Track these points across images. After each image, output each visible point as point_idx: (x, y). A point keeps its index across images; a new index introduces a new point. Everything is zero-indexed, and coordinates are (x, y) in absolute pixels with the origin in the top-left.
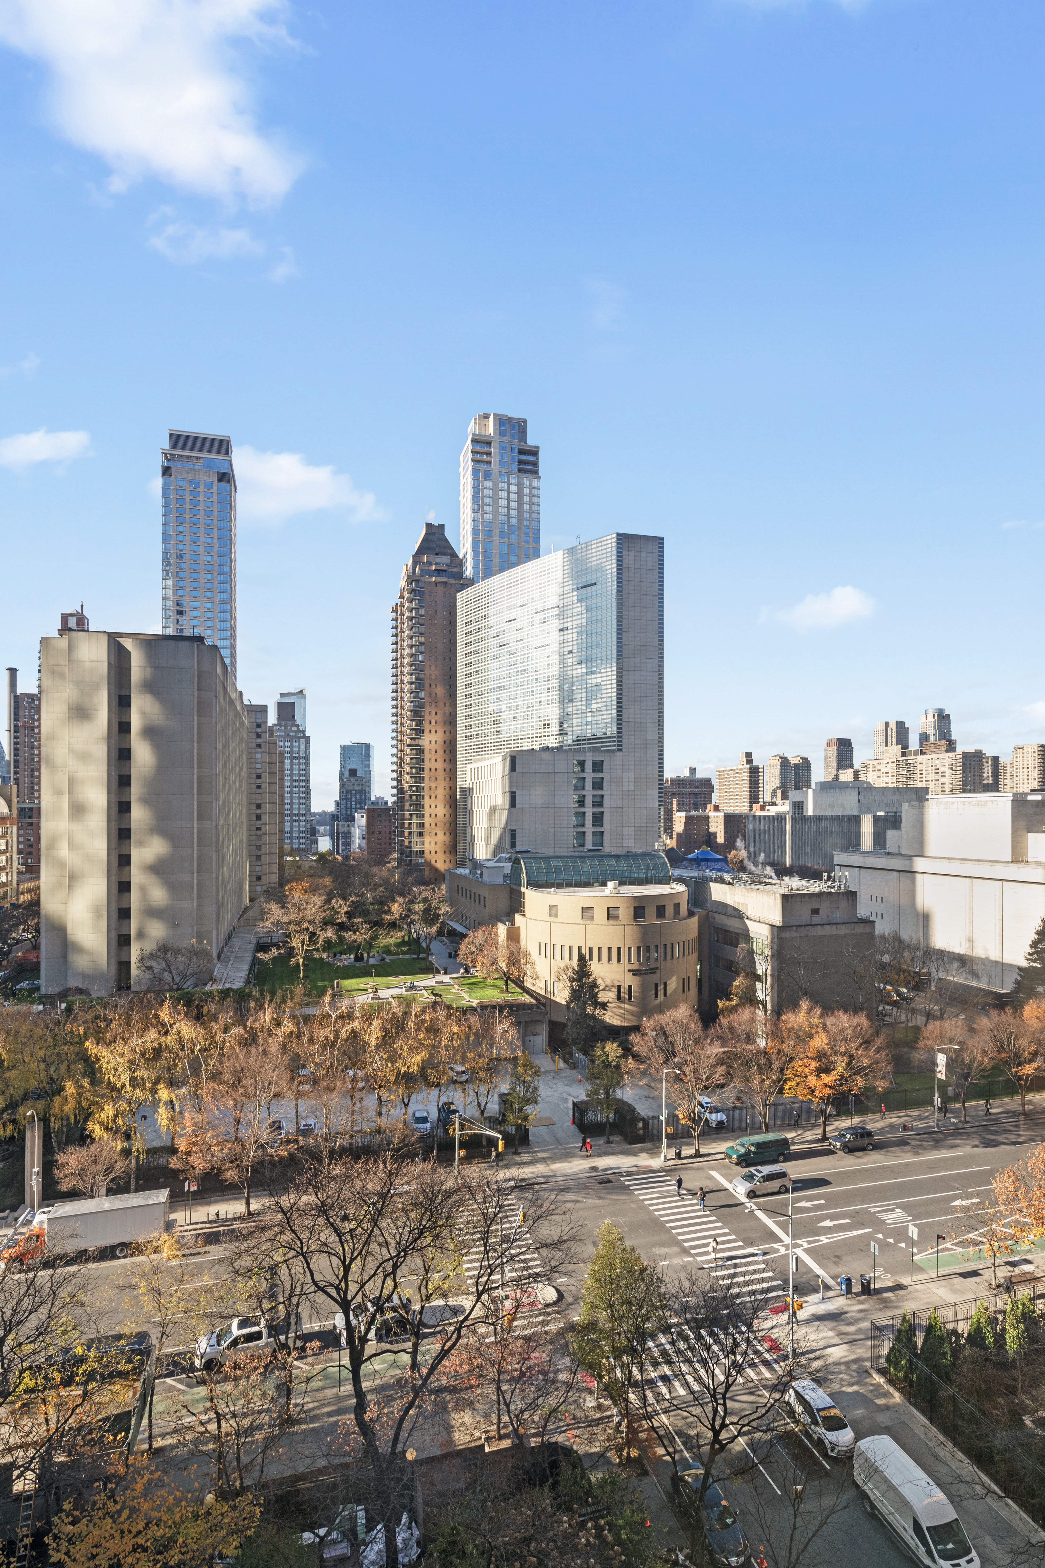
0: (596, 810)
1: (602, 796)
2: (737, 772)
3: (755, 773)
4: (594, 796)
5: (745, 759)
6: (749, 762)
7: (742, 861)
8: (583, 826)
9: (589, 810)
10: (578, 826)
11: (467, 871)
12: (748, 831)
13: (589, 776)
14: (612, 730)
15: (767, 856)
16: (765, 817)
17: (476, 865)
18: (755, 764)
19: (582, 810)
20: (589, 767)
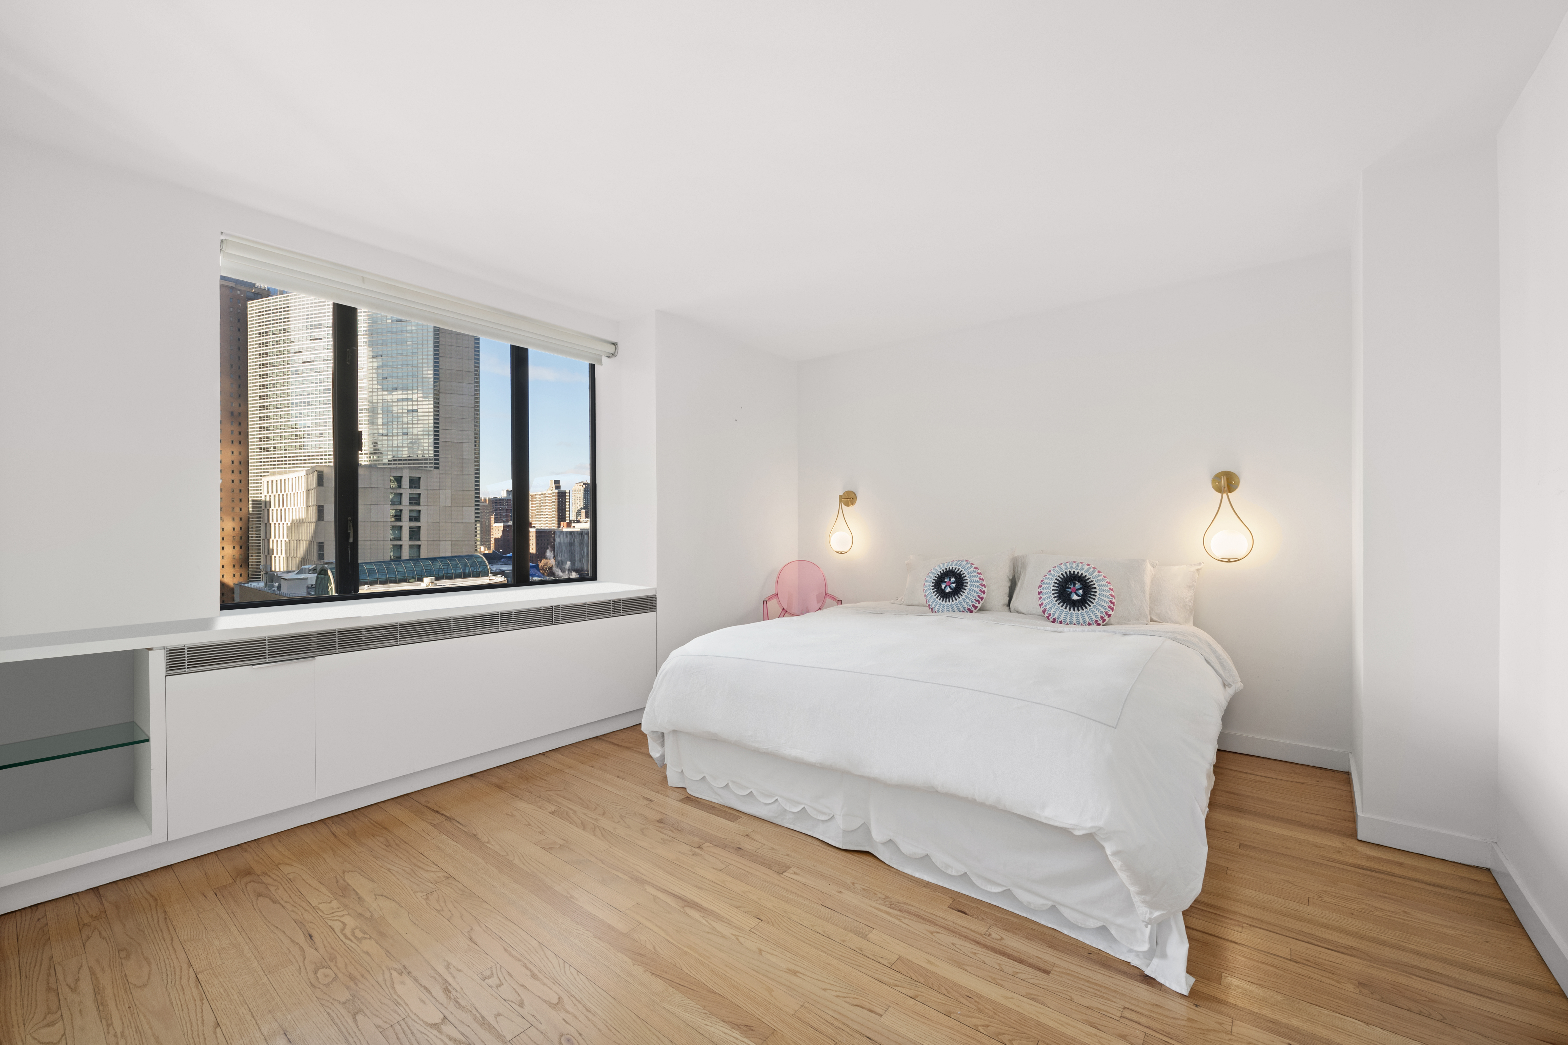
0: (414, 524)
1: (420, 511)
2: (546, 496)
3: (562, 497)
4: (411, 511)
5: (554, 485)
6: (558, 487)
7: (551, 568)
8: (400, 539)
9: (406, 524)
10: (395, 539)
11: (262, 585)
12: (556, 544)
13: (406, 491)
14: (429, 452)
15: (573, 564)
16: (571, 532)
17: (272, 577)
18: (562, 489)
19: (399, 524)
20: (406, 483)
